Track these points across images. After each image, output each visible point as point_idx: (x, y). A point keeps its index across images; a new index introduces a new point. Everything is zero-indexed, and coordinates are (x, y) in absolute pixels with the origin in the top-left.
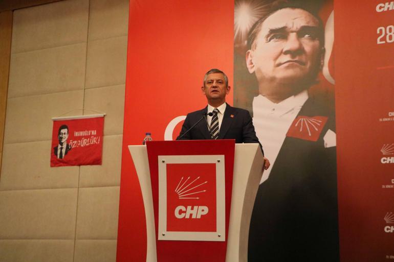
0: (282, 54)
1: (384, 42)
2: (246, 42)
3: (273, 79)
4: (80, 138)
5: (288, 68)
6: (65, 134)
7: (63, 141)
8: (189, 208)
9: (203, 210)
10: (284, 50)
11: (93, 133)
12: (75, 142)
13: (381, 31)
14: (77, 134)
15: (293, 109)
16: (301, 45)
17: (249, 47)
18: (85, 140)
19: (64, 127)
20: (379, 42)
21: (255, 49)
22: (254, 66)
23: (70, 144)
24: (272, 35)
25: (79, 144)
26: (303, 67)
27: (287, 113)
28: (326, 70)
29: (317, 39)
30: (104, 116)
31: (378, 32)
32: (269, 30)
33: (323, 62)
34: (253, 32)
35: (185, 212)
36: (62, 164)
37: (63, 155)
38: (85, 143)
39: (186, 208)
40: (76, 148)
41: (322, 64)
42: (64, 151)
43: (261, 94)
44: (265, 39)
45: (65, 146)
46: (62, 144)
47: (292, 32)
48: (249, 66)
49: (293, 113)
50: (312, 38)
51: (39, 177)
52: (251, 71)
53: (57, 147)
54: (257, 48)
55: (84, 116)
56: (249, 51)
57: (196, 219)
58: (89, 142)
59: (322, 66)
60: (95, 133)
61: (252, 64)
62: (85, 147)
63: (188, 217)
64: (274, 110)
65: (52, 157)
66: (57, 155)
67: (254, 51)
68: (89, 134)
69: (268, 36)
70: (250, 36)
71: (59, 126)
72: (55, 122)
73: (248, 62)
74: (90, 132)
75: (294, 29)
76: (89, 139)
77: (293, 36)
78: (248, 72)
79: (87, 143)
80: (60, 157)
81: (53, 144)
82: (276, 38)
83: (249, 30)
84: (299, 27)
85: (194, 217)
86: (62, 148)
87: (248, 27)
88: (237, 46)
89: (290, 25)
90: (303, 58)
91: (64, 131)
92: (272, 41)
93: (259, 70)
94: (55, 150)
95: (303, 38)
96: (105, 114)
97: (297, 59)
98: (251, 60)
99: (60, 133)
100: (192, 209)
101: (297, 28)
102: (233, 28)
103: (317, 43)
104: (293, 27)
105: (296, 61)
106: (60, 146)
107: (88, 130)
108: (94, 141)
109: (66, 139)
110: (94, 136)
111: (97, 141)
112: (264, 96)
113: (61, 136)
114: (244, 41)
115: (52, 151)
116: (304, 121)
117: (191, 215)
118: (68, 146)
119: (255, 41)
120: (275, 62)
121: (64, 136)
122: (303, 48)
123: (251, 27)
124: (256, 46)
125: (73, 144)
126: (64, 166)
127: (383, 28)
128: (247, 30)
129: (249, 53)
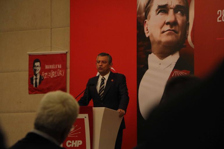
0: (165, 25)
1: (221, 21)
2: (144, 14)
3: (159, 42)
4: (49, 70)
5: (168, 34)
6: (38, 66)
7: (37, 72)
8: (73, 141)
9: (80, 143)
10: (166, 22)
11: (59, 67)
12: (46, 74)
13: (219, 12)
14: (47, 67)
15: (171, 64)
16: (176, 18)
17: (146, 17)
18: (54, 72)
19: (37, 61)
20: (218, 21)
21: (150, 19)
22: (149, 32)
23: (42, 75)
24: (159, 10)
25: (49, 76)
26: (177, 34)
27: (167, 67)
28: (189, 38)
29: (185, 15)
30: (67, 52)
31: (218, 14)
32: (157, 6)
33: (188, 32)
34: (148, 6)
35: (71, 144)
36: (37, 92)
37: (38, 84)
38: (54, 75)
39: (72, 142)
40: (47, 78)
41: (187, 33)
42: (38, 81)
43: (153, 52)
44: (155, 12)
45: (38, 77)
46: (36, 75)
47: (171, 8)
48: (146, 32)
49: (171, 67)
50: (182, 14)
51: (20, 102)
52: (147, 35)
53: (33, 77)
54: (150, 18)
55: (52, 52)
56: (146, 20)
57: (76, 147)
58: (57, 74)
59: (188, 35)
60: (61, 67)
61: (147, 30)
62: (54, 78)
63: (72, 146)
64: (160, 64)
65: (29, 85)
66: (33, 84)
67: (149, 21)
68: (56, 68)
69: (157, 10)
70: (146, 10)
71: (33, 59)
72: (30, 56)
73: (145, 29)
74: (56, 65)
75: (172, 6)
76: (56, 72)
77: (171, 11)
78: (145, 36)
79: (55, 75)
80: (35, 86)
81: (30, 75)
82: (162, 12)
83: (146, 5)
84: (175, 6)
85: (75, 146)
86: (36, 79)
87: (145, 2)
88: (139, 16)
89: (170, 4)
90: (177, 28)
91: (37, 64)
92: (159, 14)
93: (152, 35)
94: (31, 80)
95: (177, 14)
96: (67, 51)
97: (173, 29)
98: (147, 27)
99: (34, 66)
100: (75, 142)
101: (174, 6)
102: (136, 3)
103: (185, 18)
104: (171, 5)
105: (173, 30)
106: (35, 77)
107: (55, 64)
108: (60, 73)
109: (39, 71)
110: (60, 69)
111: (62, 74)
112: (154, 54)
113: (35, 68)
114: (143, 13)
115: (29, 80)
116: (177, 73)
117: (74, 145)
118: (41, 76)
119: (149, 13)
120: (161, 30)
121: (37, 68)
122: (177, 21)
123: (147, 2)
124: (150, 17)
125: (45, 75)
126: (39, 93)
127: (220, 11)
128: (144, 5)
129: (146, 22)
